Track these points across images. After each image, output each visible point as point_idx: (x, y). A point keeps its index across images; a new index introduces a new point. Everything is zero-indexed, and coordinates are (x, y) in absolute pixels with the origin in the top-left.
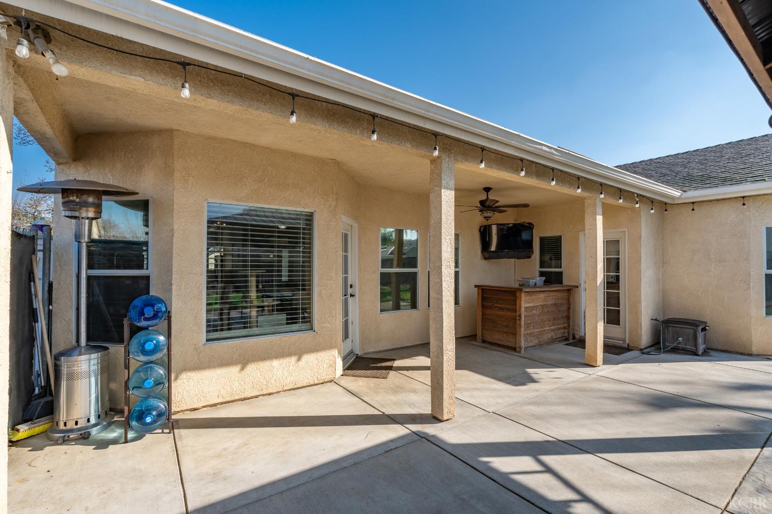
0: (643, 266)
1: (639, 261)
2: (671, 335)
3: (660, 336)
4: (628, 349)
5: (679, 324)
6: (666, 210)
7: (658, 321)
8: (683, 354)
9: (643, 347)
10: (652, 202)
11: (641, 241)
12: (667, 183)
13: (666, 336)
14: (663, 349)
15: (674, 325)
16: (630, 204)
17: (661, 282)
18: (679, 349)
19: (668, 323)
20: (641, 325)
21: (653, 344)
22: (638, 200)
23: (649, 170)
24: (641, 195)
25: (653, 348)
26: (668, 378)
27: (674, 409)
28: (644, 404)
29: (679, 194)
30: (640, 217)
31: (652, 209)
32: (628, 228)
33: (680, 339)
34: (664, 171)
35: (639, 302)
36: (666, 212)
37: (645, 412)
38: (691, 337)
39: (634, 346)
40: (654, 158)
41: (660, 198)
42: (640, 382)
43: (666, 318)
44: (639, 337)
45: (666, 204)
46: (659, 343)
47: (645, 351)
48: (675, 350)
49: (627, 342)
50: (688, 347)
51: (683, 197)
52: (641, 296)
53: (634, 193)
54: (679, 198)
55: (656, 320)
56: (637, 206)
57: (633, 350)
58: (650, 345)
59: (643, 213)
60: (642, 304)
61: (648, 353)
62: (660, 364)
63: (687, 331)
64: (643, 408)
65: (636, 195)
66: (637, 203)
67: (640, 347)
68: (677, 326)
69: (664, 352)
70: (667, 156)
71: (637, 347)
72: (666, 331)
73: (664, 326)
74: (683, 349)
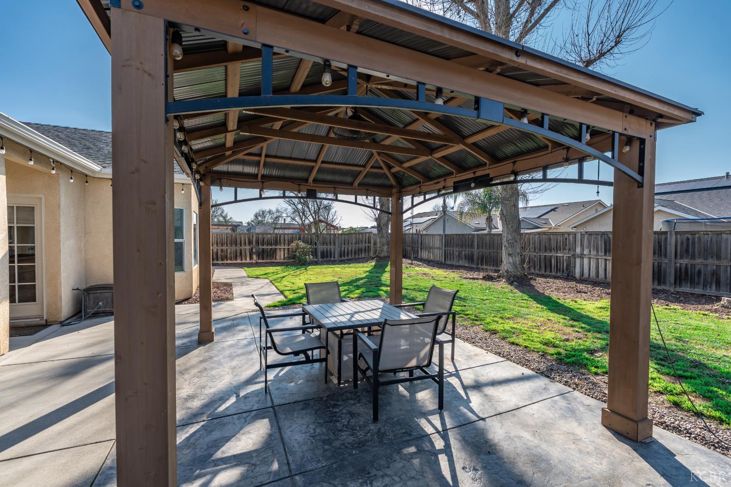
0: (63, 236)
1: (58, 230)
2: (92, 302)
3: (82, 305)
4: (47, 325)
5: (98, 290)
6: (87, 182)
7: (79, 290)
8: (103, 316)
9: (63, 319)
10: (72, 172)
11: (59, 209)
12: (88, 156)
13: (87, 304)
14: (84, 316)
15: (95, 292)
16: (45, 169)
17: (83, 251)
18: (99, 313)
19: (89, 290)
20: (61, 297)
21: (75, 313)
22: (54, 165)
23: (73, 139)
24: (57, 162)
25: (74, 318)
26: (85, 343)
27: (87, 370)
28: (56, 377)
29: (99, 169)
30: (59, 185)
31: (71, 178)
32: (45, 195)
33: (101, 303)
34: (88, 144)
35: (58, 273)
36: (87, 184)
37: (55, 385)
38: (109, 300)
39: (54, 320)
40: (80, 128)
41: (80, 169)
42: (54, 356)
43: (88, 286)
44: (59, 310)
45: (87, 176)
46: (81, 311)
47: (66, 322)
48: (96, 315)
49: (45, 318)
50: (107, 309)
51: (102, 172)
52: (60, 267)
53: (49, 158)
54: (99, 172)
55: (77, 289)
56: (54, 172)
57: (52, 325)
58: (72, 315)
59: (62, 181)
60: (62, 276)
61: (69, 324)
62: (79, 331)
63: (106, 294)
64: (53, 383)
65: (52, 161)
66: (53, 169)
67: (60, 320)
68: (98, 292)
69: (85, 319)
70: (92, 131)
71: (57, 321)
72: (87, 298)
73: (85, 294)
74: (103, 312)
